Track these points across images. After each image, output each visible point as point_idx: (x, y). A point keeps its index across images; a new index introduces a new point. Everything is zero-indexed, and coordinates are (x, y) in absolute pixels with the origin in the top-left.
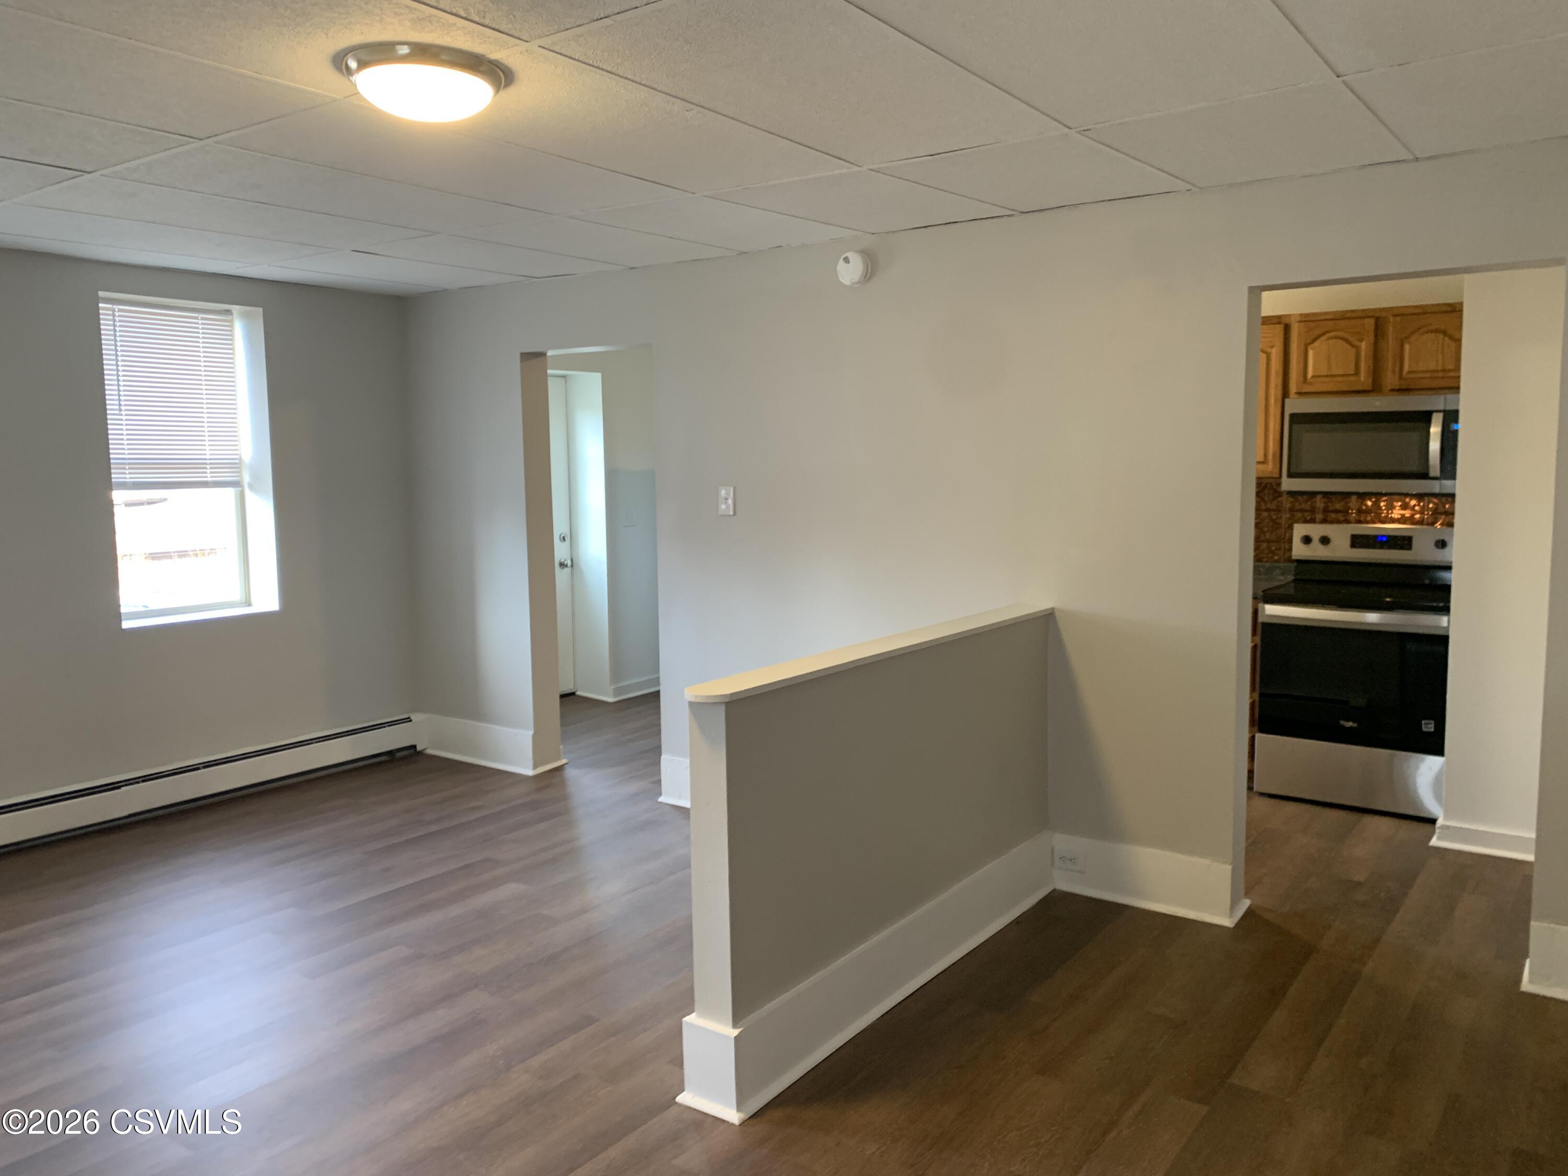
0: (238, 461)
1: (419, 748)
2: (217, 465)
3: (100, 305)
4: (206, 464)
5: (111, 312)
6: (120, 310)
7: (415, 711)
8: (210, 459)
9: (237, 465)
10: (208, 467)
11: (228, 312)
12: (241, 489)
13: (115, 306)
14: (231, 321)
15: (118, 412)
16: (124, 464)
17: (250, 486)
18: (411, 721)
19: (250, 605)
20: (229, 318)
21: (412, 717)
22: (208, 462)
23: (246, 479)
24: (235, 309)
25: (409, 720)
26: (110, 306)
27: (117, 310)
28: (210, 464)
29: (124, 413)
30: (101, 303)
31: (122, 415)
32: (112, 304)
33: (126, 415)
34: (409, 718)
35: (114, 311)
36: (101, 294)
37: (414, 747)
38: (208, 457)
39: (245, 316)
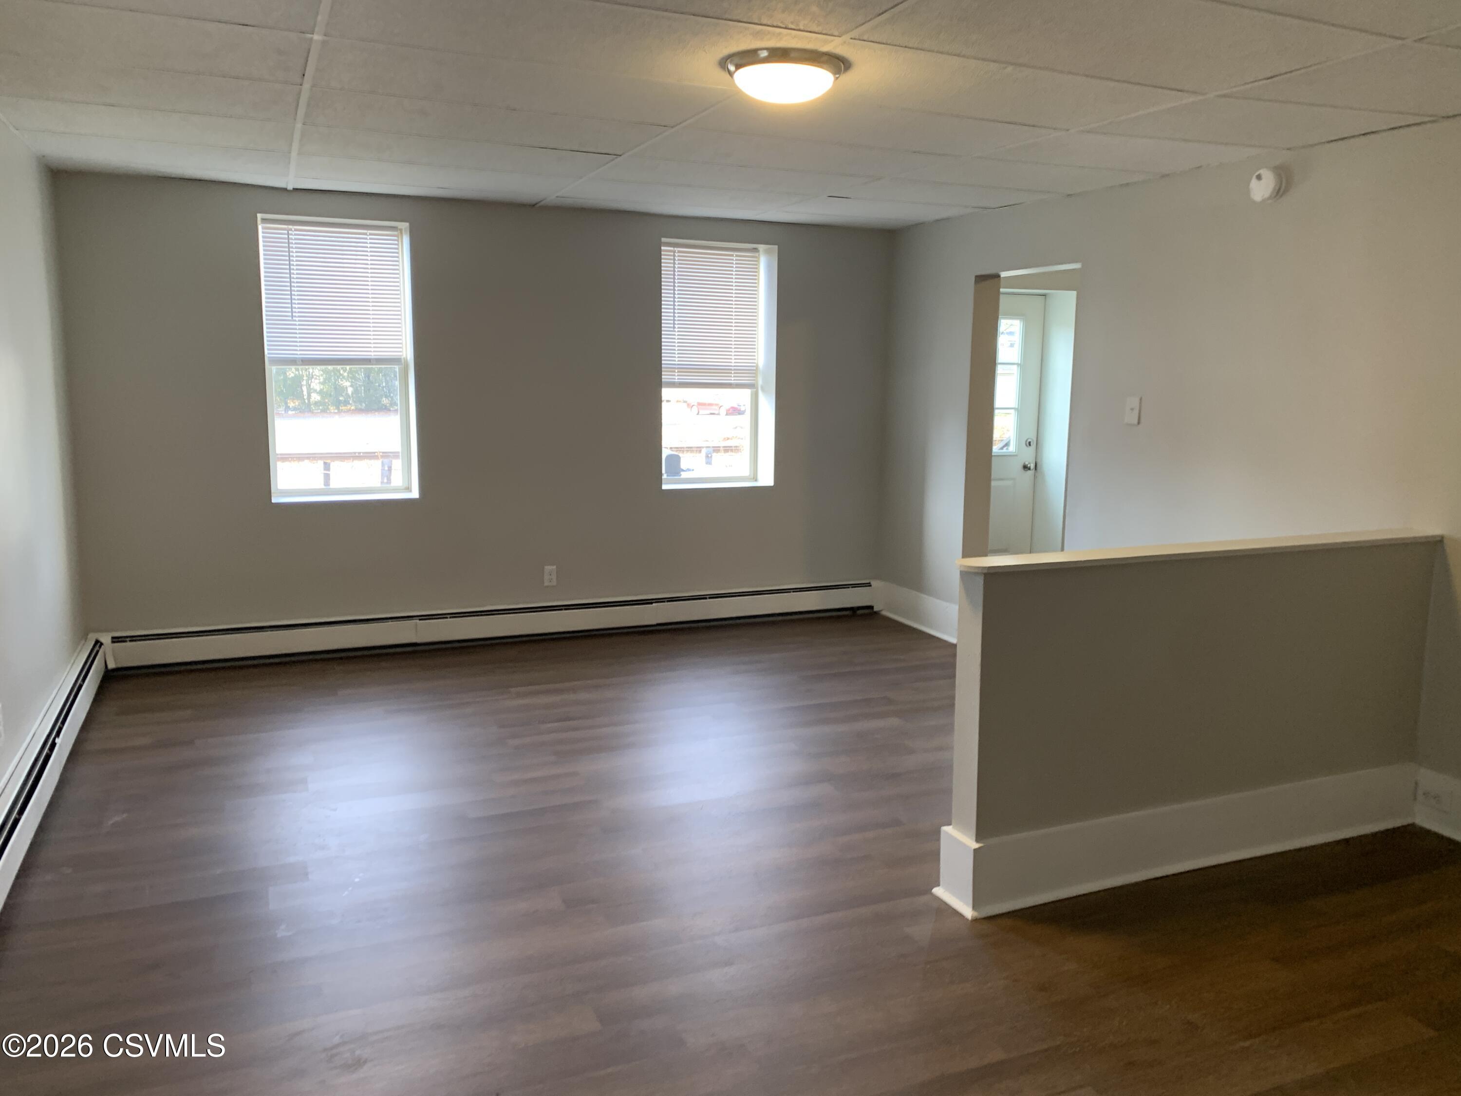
0: (755, 368)
1: (875, 609)
2: (738, 371)
3: (662, 248)
4: (731, 370)
5: (672, 254)
6: (679, 252)
7: (876, 578)
8: (734, 366)
9: (754, 371)
10: (733, 372)
11: (755, 250)
12: (755, 390)
13: (675, 249)
14: (758, 257)
15: (672, 329)
16: (675, 368)
17: (762, 388)
18: (871, 586)
19: (756, 480)
20: (757, 254)
21: (873, 583)
22: (733, 368)
23: (760, 382)
24: (761, 247)
25: (869, 585)
26: (672, 249)
27: (677, 251)
28: (734, 370)
29: (676, 330)
30: (664, 246)
31: (675, 331)
32: (674, 247)
33: (678, 331)
34: (870, 583)
35: (674, 252)
36: (663, 240)
37: (871, 607)
38: (733, 364)
39: (767, 252)
